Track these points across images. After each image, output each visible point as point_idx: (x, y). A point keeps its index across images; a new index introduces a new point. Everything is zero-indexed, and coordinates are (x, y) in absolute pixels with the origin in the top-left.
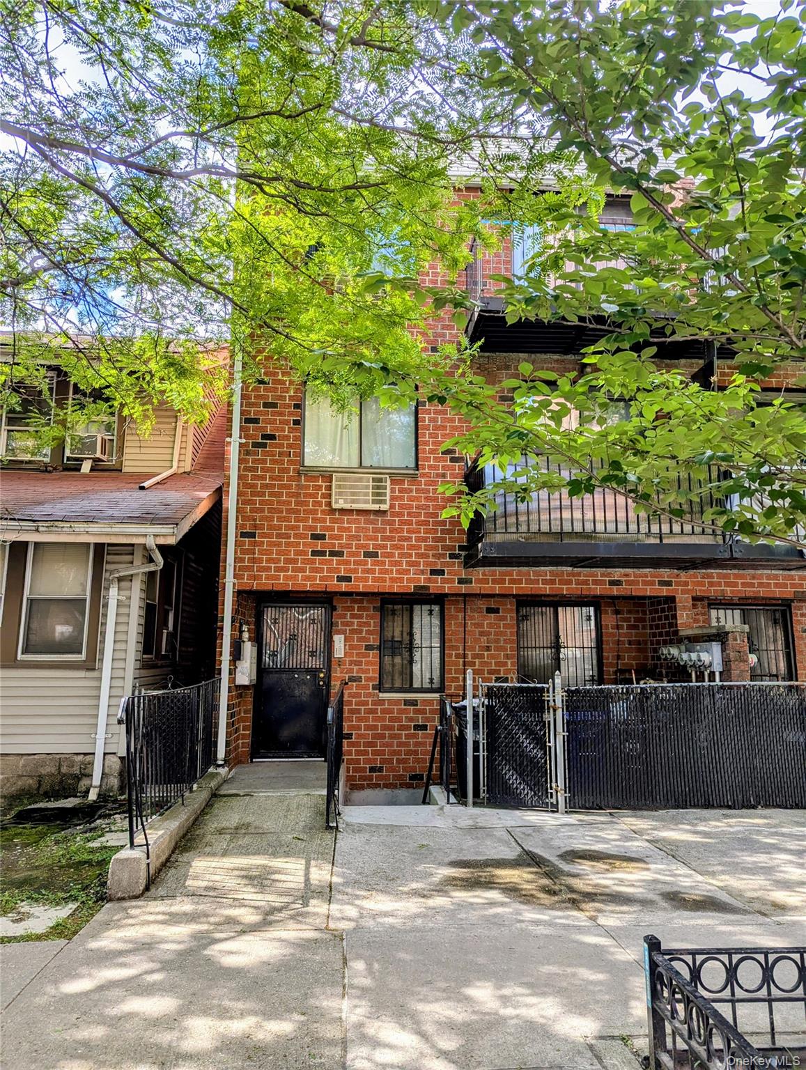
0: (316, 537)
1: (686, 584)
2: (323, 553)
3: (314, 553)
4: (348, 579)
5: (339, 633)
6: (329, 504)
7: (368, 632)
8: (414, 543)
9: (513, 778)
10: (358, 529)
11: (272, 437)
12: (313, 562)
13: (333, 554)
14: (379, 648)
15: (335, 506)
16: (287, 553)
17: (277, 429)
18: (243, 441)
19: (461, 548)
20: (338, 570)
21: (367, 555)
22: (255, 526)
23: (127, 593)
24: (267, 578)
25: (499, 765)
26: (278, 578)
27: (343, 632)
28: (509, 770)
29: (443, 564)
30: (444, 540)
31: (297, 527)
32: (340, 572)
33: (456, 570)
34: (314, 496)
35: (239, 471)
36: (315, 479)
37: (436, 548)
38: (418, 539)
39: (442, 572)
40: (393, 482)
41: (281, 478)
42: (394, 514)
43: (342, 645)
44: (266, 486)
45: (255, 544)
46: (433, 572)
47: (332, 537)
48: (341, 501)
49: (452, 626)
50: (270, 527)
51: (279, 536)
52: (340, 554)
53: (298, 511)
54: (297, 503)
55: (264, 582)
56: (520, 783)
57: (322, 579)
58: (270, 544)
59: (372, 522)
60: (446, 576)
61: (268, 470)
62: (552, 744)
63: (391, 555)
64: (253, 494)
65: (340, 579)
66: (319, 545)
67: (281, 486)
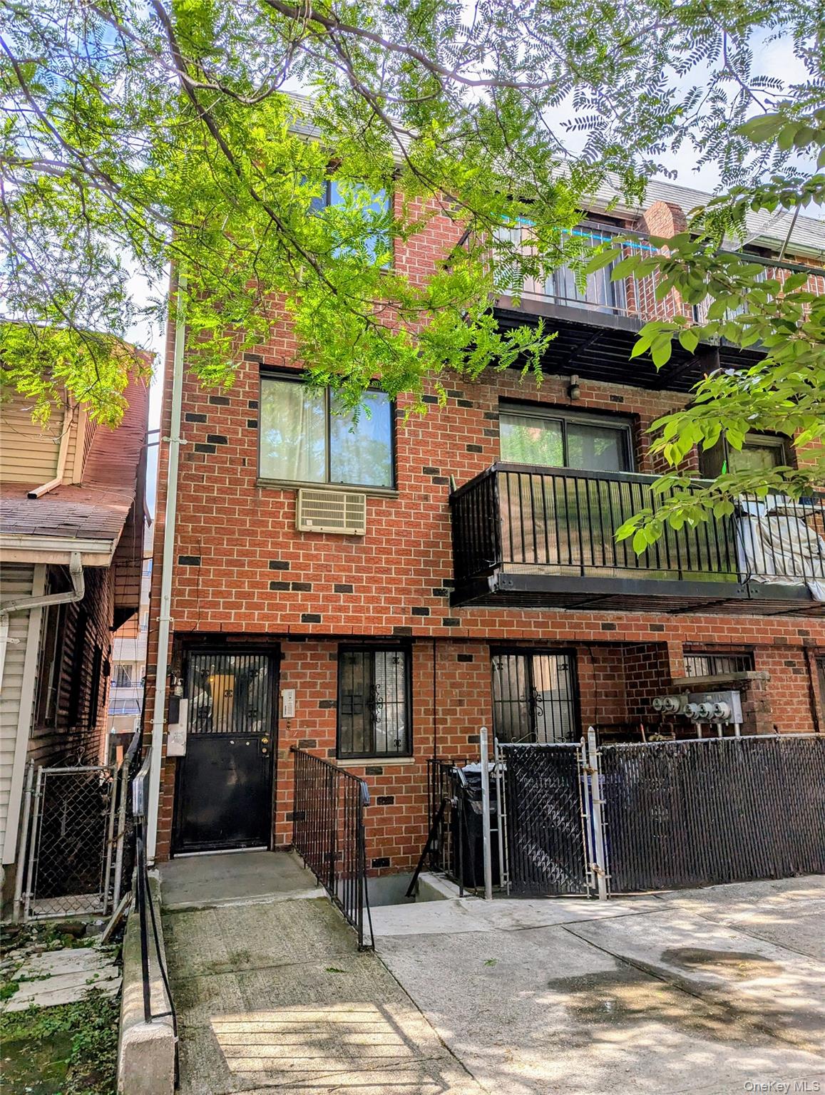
0: (275, 565)
1: (676, 628)
2: (284, 586)
3: (275, 586)
4: (316, 619)
5: (288, 686)
6: (293, 526)
7: (324, 686)
8: (393, 575)
9: (541, 859)
10: (327, 558)
11: (222, 440)
12: (273, 597)
13: (297, 587)
14: (337, 705)
15: (301, 528)
16: (240, 584)
17: (228, 430)
18: (185, 442)
19: (446, 583)
20: (304, 607)
21: (340, 588)
22: (199, 550)
23: (22, 634)
24: (214, 617)
25: (523, 844)
26: (228, 616)
27: (293, 686)
28: (537, 850)
29: (428, 601)
30: (427, 573)
31: (253, 553)
32: (306, 609)
33: (441, 608)
34: (275, 515)
35: (179, 479)
36: (277, 494)
37: (418, 582)
38: (399, 571)
39: (425, 612)
40: (369, 503)
41: (233, 492)
42: (371, 541)
43: (293, 702)
44: (214, 500)
45: (199, 572)
46: (417, 611)
47: (296, 567)
48: (310, 522)
49: (420, 678)
50: (218, 552)
51: (230, 563)
52: (306, 587)
53: (254, 533)
54: (253, 523)
55: (211, 622)
56: (551, 866)
57: (283, 618)
58: (219, 573)
59: (346, 550)
60: (430, 616)
61: (216, 480)
62: (587, 815)
63: (366, 590)
64: (196, 509)
65: (307, 618)
66: (280, 576)
67: (232, 501)
